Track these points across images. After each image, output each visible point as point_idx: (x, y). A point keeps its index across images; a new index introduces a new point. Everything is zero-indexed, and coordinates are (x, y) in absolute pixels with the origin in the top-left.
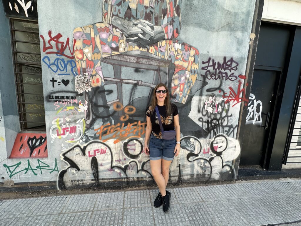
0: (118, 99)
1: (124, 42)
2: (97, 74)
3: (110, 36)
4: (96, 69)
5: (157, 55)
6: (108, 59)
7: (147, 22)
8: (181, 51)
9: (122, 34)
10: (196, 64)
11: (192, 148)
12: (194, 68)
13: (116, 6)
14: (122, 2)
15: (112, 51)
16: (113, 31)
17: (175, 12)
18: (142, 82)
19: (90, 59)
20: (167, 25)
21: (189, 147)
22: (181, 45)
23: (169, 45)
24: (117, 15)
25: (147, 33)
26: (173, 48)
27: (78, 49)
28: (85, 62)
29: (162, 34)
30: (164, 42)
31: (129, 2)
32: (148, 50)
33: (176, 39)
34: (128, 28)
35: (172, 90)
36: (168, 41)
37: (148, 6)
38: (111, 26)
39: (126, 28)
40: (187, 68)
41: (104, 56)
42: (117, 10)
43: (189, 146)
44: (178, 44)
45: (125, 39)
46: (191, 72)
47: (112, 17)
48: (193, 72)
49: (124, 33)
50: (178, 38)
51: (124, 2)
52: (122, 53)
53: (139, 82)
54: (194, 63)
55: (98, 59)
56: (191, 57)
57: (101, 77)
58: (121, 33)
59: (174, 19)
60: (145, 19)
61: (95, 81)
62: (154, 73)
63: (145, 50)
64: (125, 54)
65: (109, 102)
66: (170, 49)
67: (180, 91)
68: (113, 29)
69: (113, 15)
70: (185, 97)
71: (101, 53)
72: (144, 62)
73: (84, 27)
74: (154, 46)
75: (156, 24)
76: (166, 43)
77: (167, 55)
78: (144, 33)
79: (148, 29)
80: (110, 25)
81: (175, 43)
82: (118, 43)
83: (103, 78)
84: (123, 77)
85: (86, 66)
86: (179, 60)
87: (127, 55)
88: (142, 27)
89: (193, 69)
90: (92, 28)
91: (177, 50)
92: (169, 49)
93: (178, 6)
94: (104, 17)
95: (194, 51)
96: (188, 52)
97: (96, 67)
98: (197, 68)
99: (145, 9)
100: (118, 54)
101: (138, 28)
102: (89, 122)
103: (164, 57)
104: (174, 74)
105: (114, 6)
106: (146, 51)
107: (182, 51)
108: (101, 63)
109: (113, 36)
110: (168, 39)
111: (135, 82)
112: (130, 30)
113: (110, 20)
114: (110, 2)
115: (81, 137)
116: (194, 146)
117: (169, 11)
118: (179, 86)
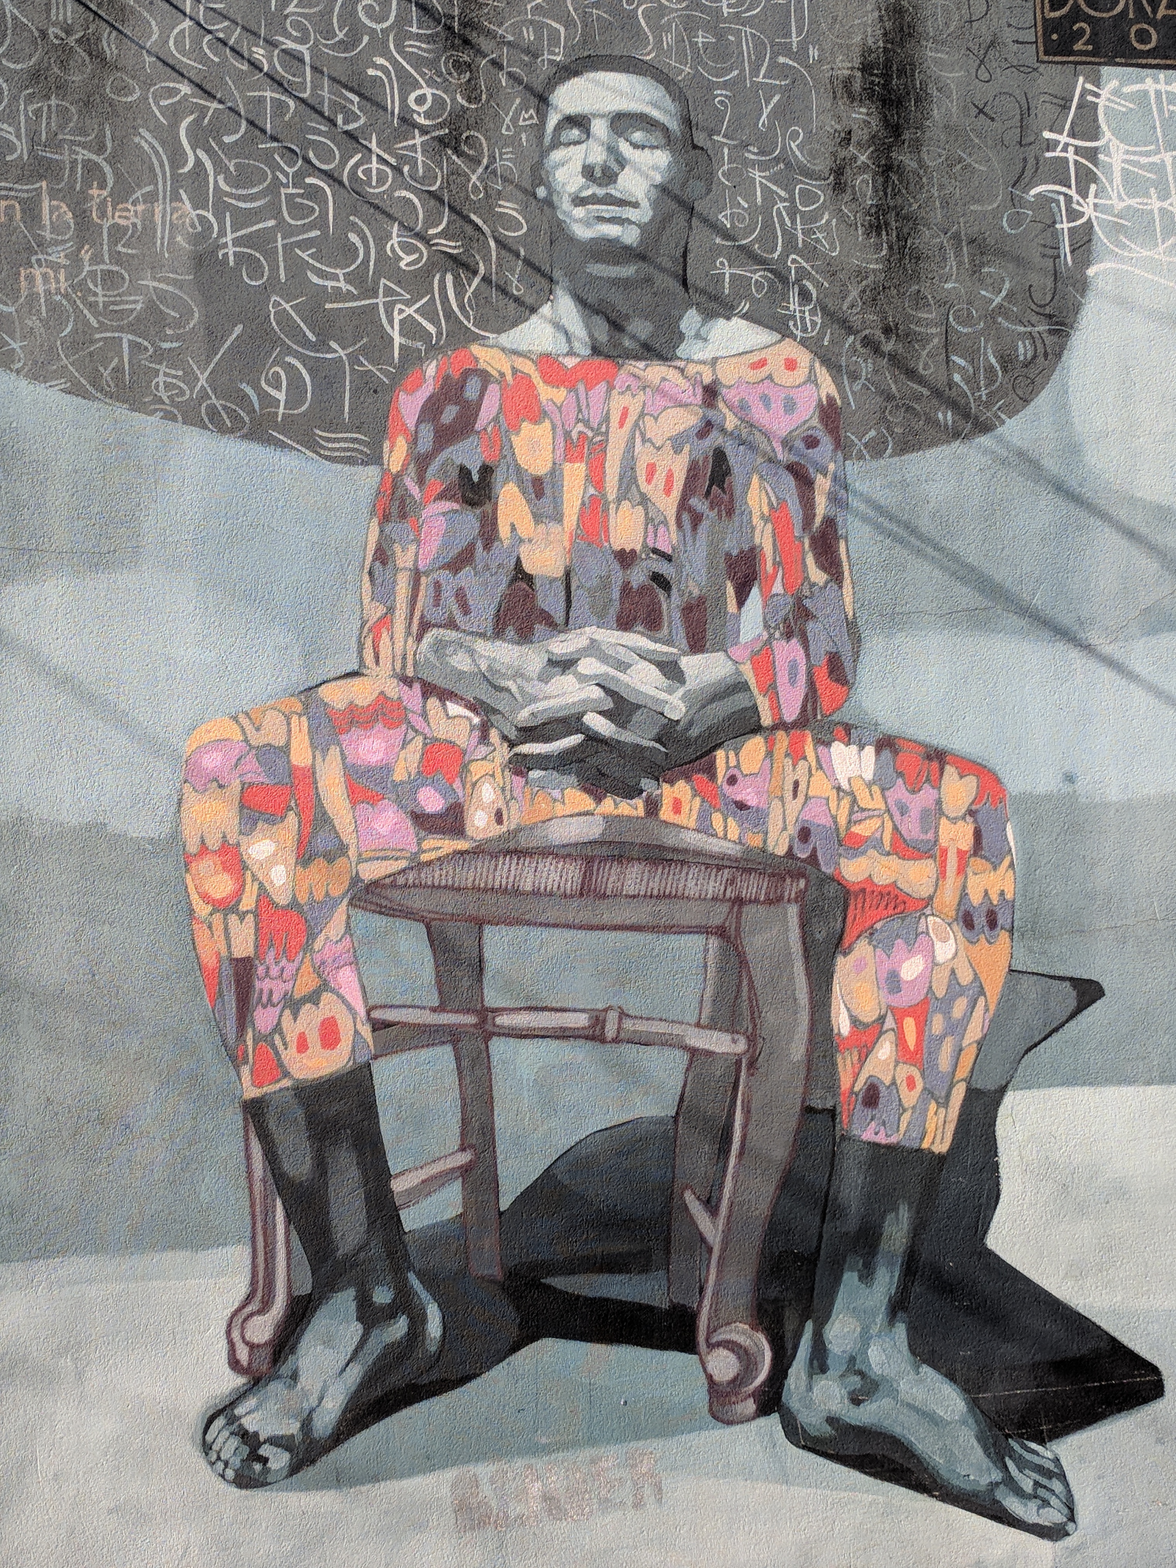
0: (463, 1149)
1: (493, 776)
2: (324, 986)
3: (411, 747)
4: (318, 958)
5: (715, 835)
6: (393, 885)
7: (637, 640)
8: (876, 789)
9: (484, 730)
10: (995, 868)
11: (1054, 1501)
12: (986, 893)
13: (444, 576)
14: (479, 545)
15: (423, 834)
16: (424, 714)
17: (810, 560)
18: (628, 1016)
19: (282, 899)
20: (769, 642)
21: (1019, 1492)
22: (870, 750)
23: (788, 762)
24: (451, 624)
25: (639, 707)
26: (818, 775)
27: (213, 843)
28: (250, 918)
29: (739, 701)
30: (755, 745)
31: (521, 541)
32: (653, 807)
33: (836, 717)
34: (520, 688)
35: (839, 1059)
36: (780, 734)
37: (638, 548)
38: (417, 686)
39: (508, 690)
40: (931, 898)
41: (371, 871)
42: (448, 595)
43: (1027, 1485)
44: (854, 748)
45: (503, 753)
46: (968, 922)
47: (419, 638)
48: (980, 920)
49: (493, 718)
50: (845, 715)
51: (487, 546)
52: (489, 841)
53: (604, 1021)
54: (976, 863)
55: (336, 893)
56: (954, 820)
57: (349, 1006)
58: (476, 720)
59: (807, 603)
60: (625, 624)
61: (313, 1038)
62: (706, 950)
63: (634, 808)
64: (512, 845)
65: (402, 1173)
66: (796, 784)
67: (897, 1063)
68: (424, 706)
69: (425, 626)
70: (945, 1103)
71: (352, 852)
72: (630, 888)
73: (247, 714)
74: (688, 779)
75: (697, 645)
76: (770, 753)
77: (785, 828)
78: (621, 708)
79: (644, 682)
80: (407, 681)
81: (828, 744)
82: (457, 784)
83: (362, 1011)
84: (492, 999)
85: (256, 947)
86: (872, 852)
87: (519, 853)
88: (606, 675)
89: (975, 898)
90: (300, 715)
91: (845, 785)
92: (789, 787)
93: (830, 522)
94: (369, 643)
95: (971, 782)
96: (927, 794)
97: (317, 945)
98: (1002, 893)
99: (616, 566)
100: (462, 853)
101: (583, 679)
102: (262, 1328)
103: (765, 842)
104: (846, 942)
105: (427, 574)
106: (641, 812)
107: (883, 790)
108: (349, 917)
109: (425, 744)
110: (780, 725)
111: (580, 1020)
112: (534, 699)
113: (404, 658)
114: (404, 558)
115: (206, 1448)
116: (1067, 1485)
117: (774, 563)
118: (890, 1023)
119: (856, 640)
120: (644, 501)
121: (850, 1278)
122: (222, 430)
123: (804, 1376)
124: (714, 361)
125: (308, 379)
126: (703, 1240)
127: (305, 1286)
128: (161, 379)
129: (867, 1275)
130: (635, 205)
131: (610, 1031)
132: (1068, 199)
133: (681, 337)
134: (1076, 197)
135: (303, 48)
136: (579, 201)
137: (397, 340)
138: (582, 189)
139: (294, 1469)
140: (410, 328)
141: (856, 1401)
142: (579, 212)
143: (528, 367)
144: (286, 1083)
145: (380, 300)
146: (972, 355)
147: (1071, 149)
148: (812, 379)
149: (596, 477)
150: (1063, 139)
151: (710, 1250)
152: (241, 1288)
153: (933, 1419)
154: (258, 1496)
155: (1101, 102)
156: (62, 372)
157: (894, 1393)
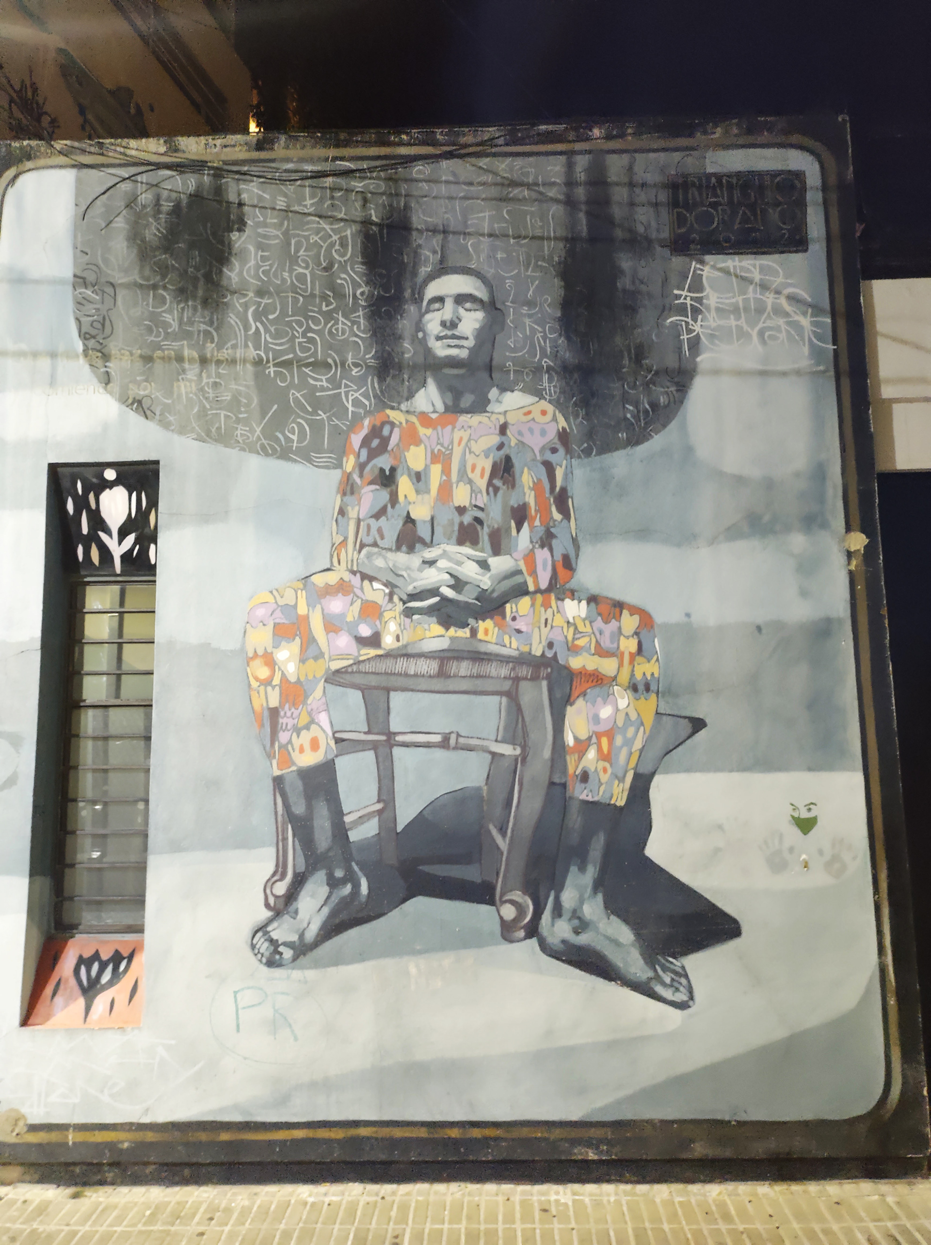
0: (379, 801)
1: (395, 618)
2: (312, 722)
3: (355, 604)
4: (309, 708)
5: (505, 646)
6: (346, 672)
7: (467, 550)
8: (587, 623)
9: (391, 595)
10: (649, 662)
11: (682, 989)
12: (644, 674)
13: (372, 521)
14: (389, 506)
15: (360, 646)
16: (362, 589)
17: (554, 509)
18: (461, 736)
19: (293, 679)
20: (532, 551)
21: (664, 984)
22: (584, 603)
23: (543, 609)
24: (375, 544)
25: (467, 583)
26: (558, 616)
27: (260, 652)
28: (277, 688)
29: (518, 579)
30: (525, 601)
31: (410, 503)
32: (474, 632)
33: (567, 586)
34: (409, 575)
35: (568, 758)
36: (539, 596)
37: (467, 505)
38: (358, 575)
39: (402, 576)
40: (616, 677)
41: (336, 665)
42: (374, 531)
43: (668, 980)
44: (576, 602)
45: (400, 607)
46: (634, 688)
47: (360, 552)
48: (641, 687)
49: (396, 590)
50: (573, 584)
51: (393, 507)
52: (392, 650)
53: (449, 738)
54: (639, 659)
55: (318, 675)
56: (627, 637)
57: (324, 731)
58: (387, 591)
59: (552, 530)
60: (460, 542)
61: (307, 746)
62: (501, 703)
63: (465, 633)
64: (404, 652)
65: (349, 813)
66: (546, 620)
67: (598, 761)
68: (362, 584)
69: (363, 546)
70: (622, 780)
71: (326, 656)
72: (463, 672)
73: (277, 590)
74: (492, 618)
75: (497, 551)
76: (533, 605)
77: (540, 642)
78: (458, 584)
79: (470, 571)
80: (354, 573)
81: (563, 600)
82: (378, 623)
83: (330, 734)
84: (393, 728)
85: (280, 703)
86: (585, 654)
87: (408, 656)
88: (451, 568)
89: (639, 676)
90: (302, 590)
91: (571, 620)
92: (543, 621)
93: (564, 490)
94: (335, 554)
95: (636, 618)
96: (614, 624)
97: (309, 702)
98: (653, 674)
99: (456, 514)
100: (380, 656)
101: (440, 570)
102: (281, 888)
103: (531, 649)
104: (572, 700)
105: (363, 520)
106: (468, 635)
107: (591, 622)
108: (324, 687)
109: (362, 604)
110: (538, 591)
111: (437, 738)
112: (415, 580)
113: (352, 561)
114: (352, 513)
115: (253, 947)
116: (689, 981)
117: (535, 510)
118: (594, 740)
119: (577, 548)
120: (470, 482)
121: (574, 869)
122: (267, 455)
123: (550, 919)
124: (506, 412)
125: (307, 429)
126: (498, 848)
127: (301, 868)
128: (239, 432)
129: (582, 869)
130: (467, 339)
131: (452, 742)
132: (687, 323)
133: (489, 401)
134: (691, 322)
135: (307, 272)
136: (439, 338)
137: (351, 409)
138: (440, 333)
139: (295, 959)
140: (356, 403)
141: (577, 932)
142: (439, 343)
143: (414, 419)
144: (294, 768)
145: (343, 390)
146: (636, 404)
147: (688, 298)
148: (554, 419)
149: (446, 471)
150: (684, 293)
151: (502, 854)
152: (270, 868)
153: (616, 943)
154: (277, 972)
155: (705, 274)
156: (193, 430)
157: (597, 930)
